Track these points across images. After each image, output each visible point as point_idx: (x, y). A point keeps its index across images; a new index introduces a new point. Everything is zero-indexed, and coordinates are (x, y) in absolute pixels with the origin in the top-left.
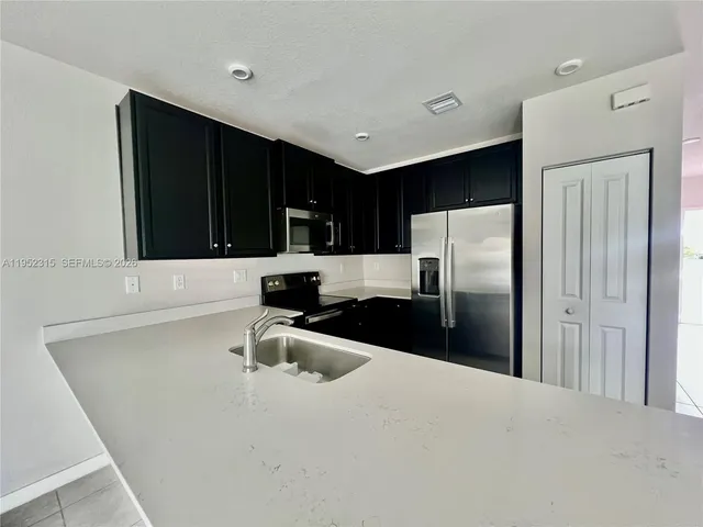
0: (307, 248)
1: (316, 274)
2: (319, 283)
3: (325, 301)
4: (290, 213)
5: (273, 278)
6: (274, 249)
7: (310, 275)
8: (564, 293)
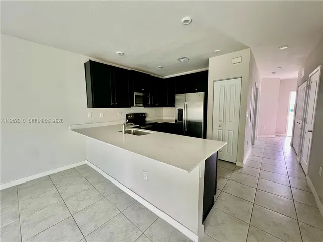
0: (142, 105)
1: (145, 114)
2: (145, 117)
3: (148, 123)
4: (135, 94)
5: (130, 115)
6: (130, 105)
7: (142, 114)
8: (219, 121)
